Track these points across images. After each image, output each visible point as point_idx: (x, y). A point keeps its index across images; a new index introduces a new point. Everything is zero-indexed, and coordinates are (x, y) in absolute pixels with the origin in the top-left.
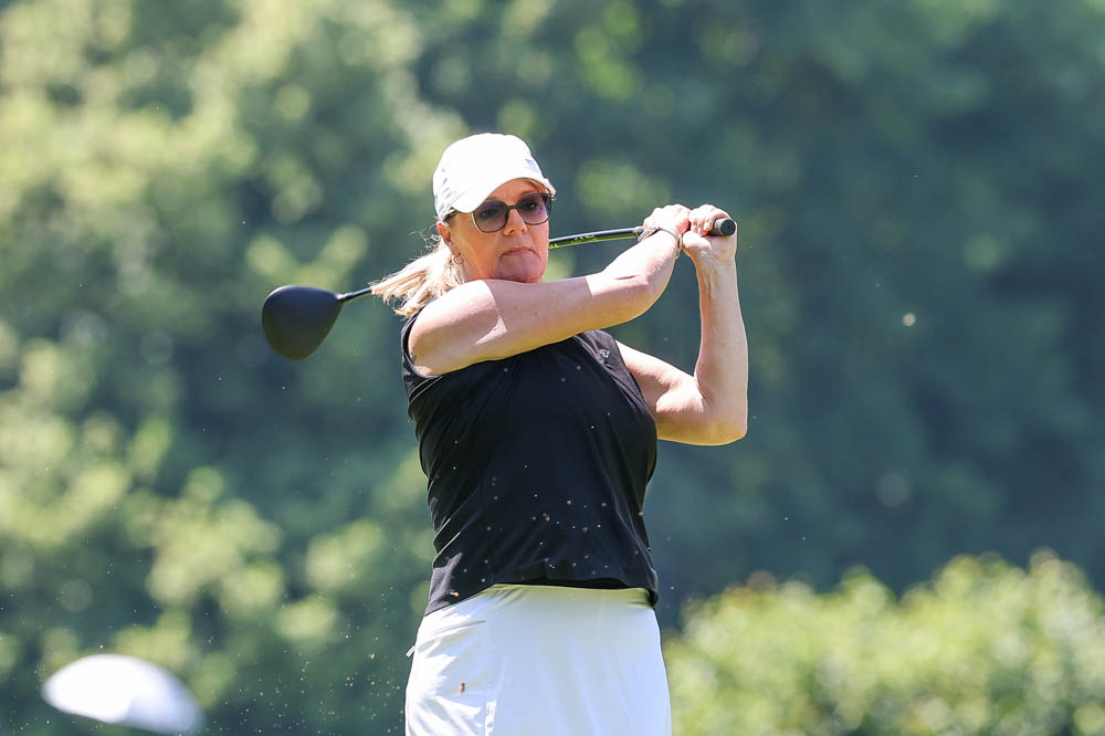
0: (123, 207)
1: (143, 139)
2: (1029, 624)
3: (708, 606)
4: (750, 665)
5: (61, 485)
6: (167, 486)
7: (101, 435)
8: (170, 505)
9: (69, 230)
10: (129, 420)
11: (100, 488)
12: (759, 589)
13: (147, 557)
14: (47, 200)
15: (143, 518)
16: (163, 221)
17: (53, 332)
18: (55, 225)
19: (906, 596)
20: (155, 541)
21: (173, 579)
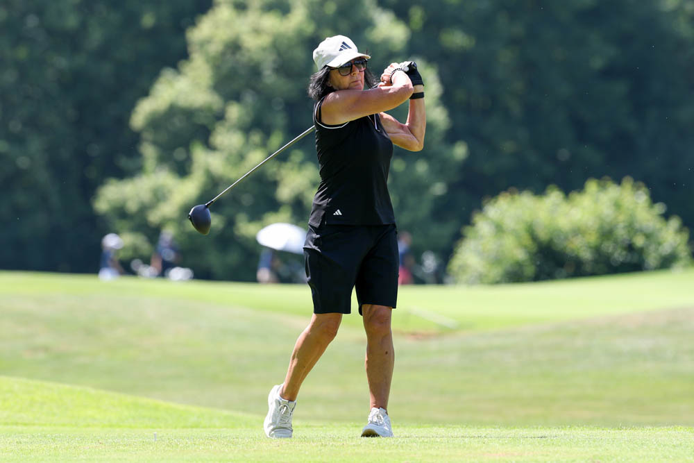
3: (493, 200)
5: (241, 157)
6: (283, 158)
7: (256, 138)
8: (283, 164)
9: (243, 58)
10: (267, 132)
11: (256, 158)
12: (512, 193)
13: (275, 184)
14: (234, 47)
15: (272, 169)
16: (279, 54)
17: (236, 97)
18: (238, 56)
19: (570, 195)
21: (285, 193)
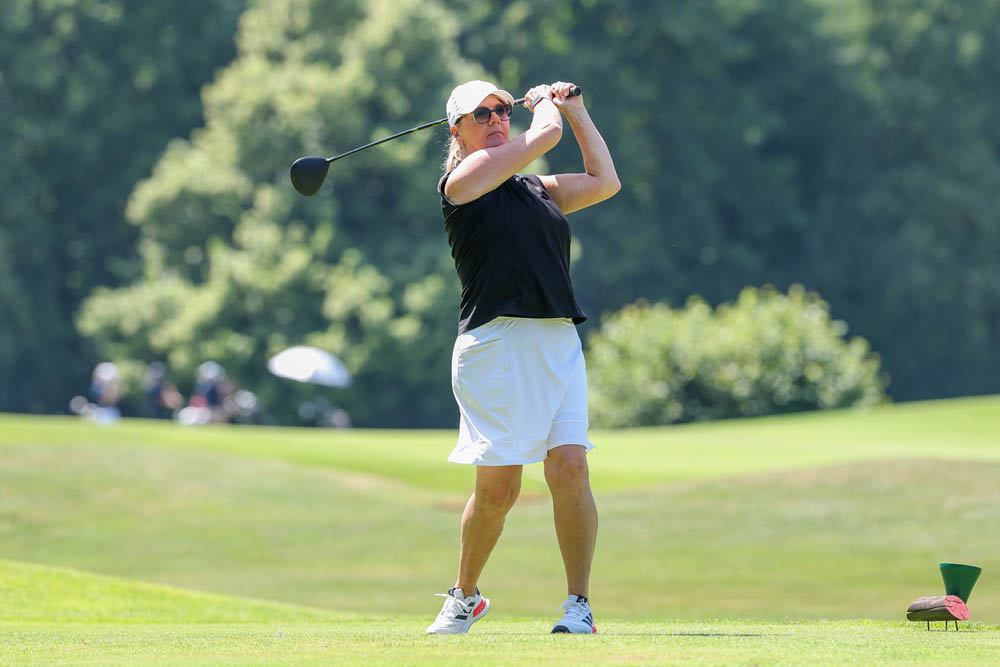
0: (307, 114)
1: (317, 79)
2: (783, 323)
3: (615, 316)
4: (637, 346)
5: (276, 259)
6: (332, 258)
7: (297, 233)
8: (332, 267)
9: (278, 127)
10: (311, 225)
11: (296, 260)
12: (640, 306)
13: (322, 296)
14: (267, 111)
15: (318, 275)
16: (328, 121)
17: (271, 179)
18: (272, 124)
19: (719, 309)
20: (325, 287)
